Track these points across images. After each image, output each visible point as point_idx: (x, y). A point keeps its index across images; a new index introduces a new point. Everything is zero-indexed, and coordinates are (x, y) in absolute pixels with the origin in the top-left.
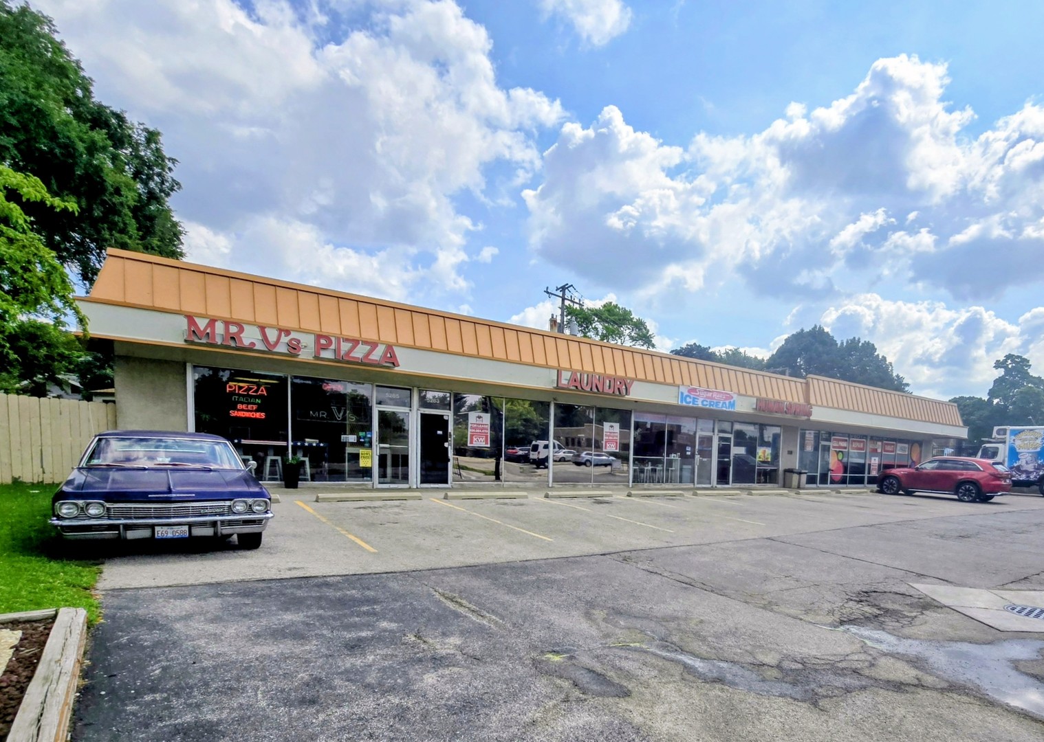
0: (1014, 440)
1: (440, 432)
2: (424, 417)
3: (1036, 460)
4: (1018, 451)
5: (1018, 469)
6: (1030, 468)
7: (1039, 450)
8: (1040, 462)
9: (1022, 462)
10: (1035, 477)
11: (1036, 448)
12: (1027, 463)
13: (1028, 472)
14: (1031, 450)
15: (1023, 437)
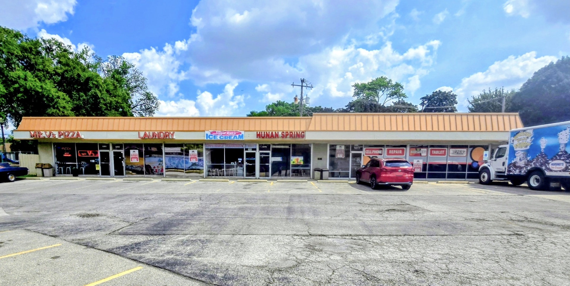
0: (513, 141)
1: (120, 158)
2: (115, 153)
3: (527, 156)
4: (515, 149)
5: (515, 165)
6: (521, 164)
7: (528, 148)
8: (529, 158)
9: (517, 160)
10: (525, 172)
11: (526, 146)
12: (520, 160)
13: (521, 168)
14: (524, 149)
15: (519, 137)
